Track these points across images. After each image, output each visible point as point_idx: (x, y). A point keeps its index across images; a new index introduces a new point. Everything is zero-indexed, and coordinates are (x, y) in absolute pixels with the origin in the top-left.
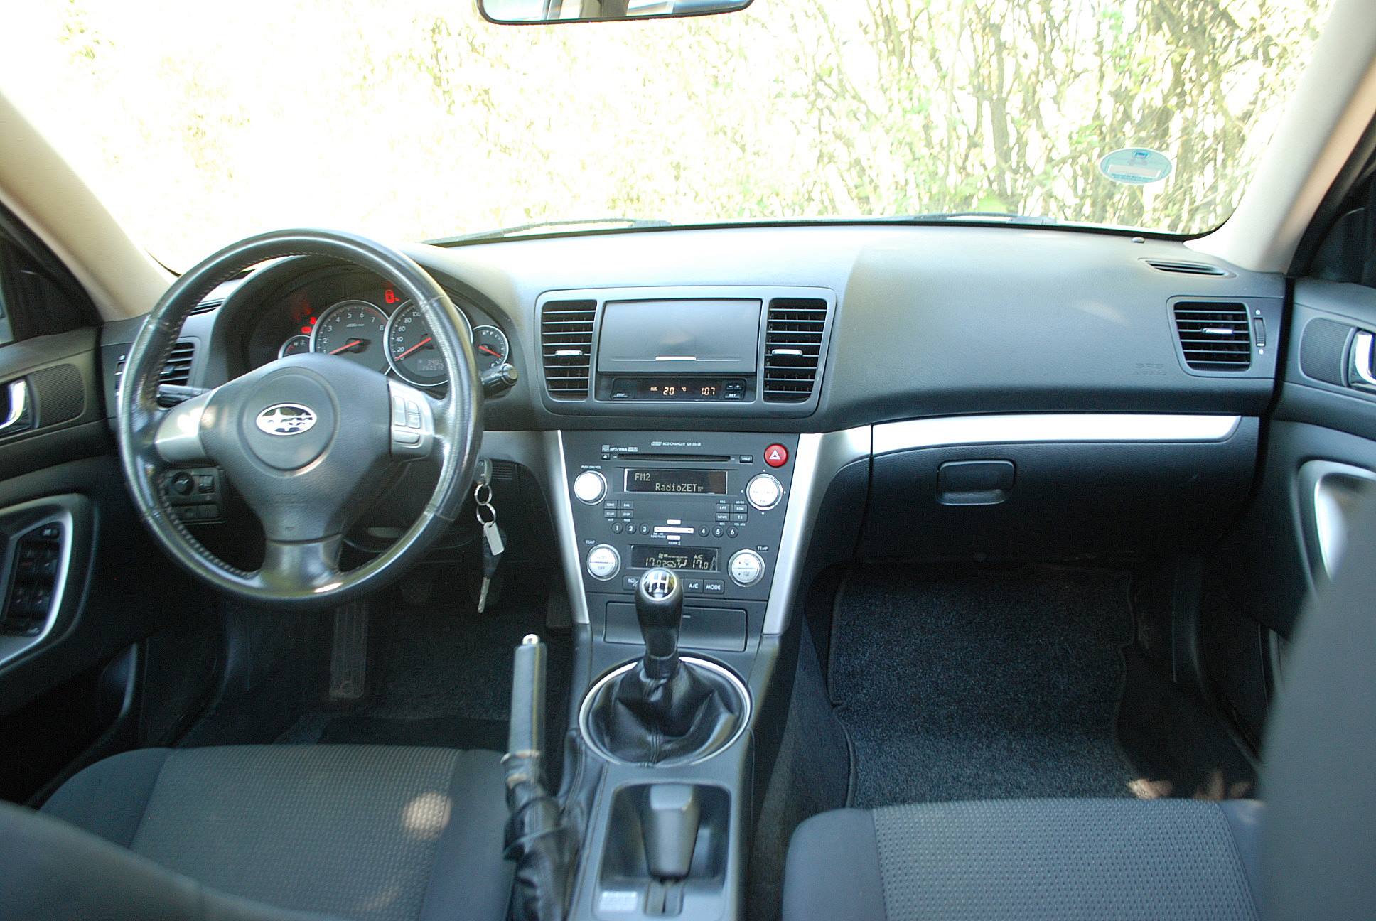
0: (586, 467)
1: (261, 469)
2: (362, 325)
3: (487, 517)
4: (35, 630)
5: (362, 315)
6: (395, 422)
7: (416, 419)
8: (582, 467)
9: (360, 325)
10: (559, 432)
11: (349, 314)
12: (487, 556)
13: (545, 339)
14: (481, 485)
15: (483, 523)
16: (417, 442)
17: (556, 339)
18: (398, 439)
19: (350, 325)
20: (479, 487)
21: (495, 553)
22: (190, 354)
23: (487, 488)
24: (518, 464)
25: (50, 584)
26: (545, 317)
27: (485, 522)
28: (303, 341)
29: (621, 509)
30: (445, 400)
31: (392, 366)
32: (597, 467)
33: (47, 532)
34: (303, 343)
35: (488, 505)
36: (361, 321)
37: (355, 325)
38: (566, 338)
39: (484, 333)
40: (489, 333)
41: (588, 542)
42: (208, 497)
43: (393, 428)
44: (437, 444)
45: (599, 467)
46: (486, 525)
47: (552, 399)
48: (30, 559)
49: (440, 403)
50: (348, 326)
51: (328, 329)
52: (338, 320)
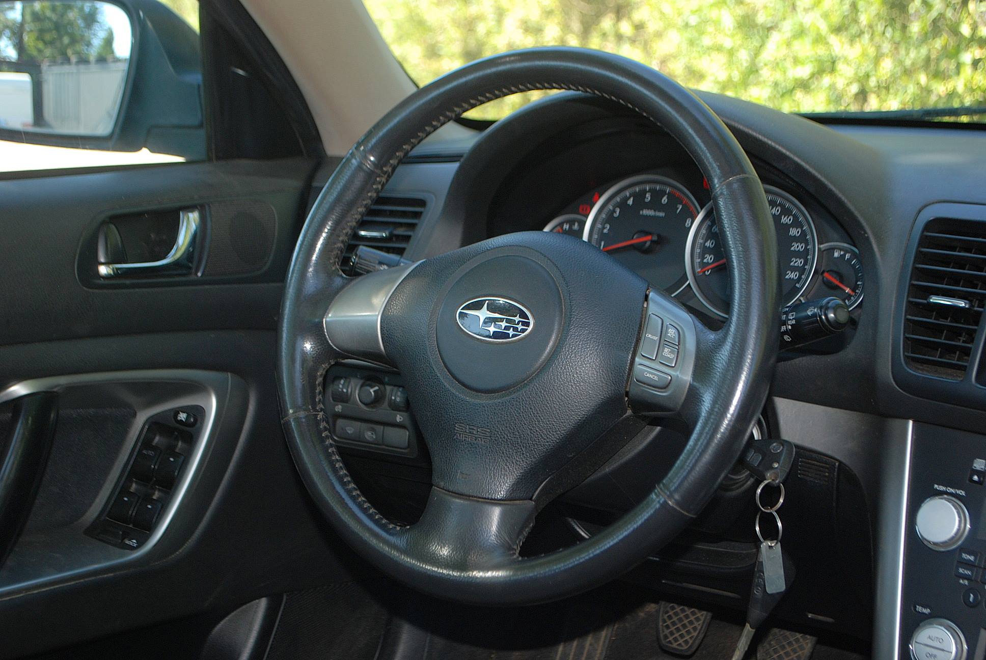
0: (942, 488)
1: (447, 383)
2: (663, 214)
3: (770, 532)
4: (133, 543)
5: (665, 200)
6: (642, 350)
7: (672, 352)
8: (936, 486)
9: (658, 213)
10: (911, 423)
11: (648, 195)
12: (757, 593)
13: (918, 273)
14: (770, 481)
15: (762, 540)
16: (665, 387)
17: (938, 277)
18: (641, 379)
19: (645, 212)
20: (766, 482)
21: (770, 590)
22: (418, 215)
23: (779, 487)
24: (840, 462)
25: (170, 486)
26: (924, 241)
27: (765, 539)
28: (576, 224)
29: (984, 568)
30: (720, 333)
31: (690, 280)
32: (959, 492)
33: (182, 416)
34: (576, 227)
35: (775, 514)
36: (661, 208)
37: (652, 213)
38: (955, 279)
39: (836, 255)
40: (845, 255)
41: (919, 608)
43: (638, 360)
44: (693, 396)
45: (963, 493)
46: (765, 544)
47: (908, 370)
48: (155, 448)
49: (712, 336)
50: (641, 212)
51: (614, 211)
52: (630, 202)
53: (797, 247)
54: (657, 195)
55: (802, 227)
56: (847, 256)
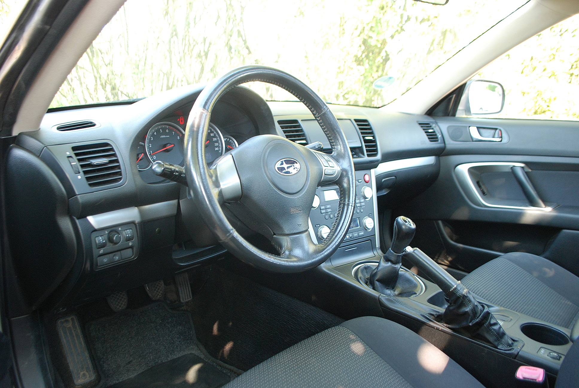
2: (168, 136)
5: (167, 131)
7: (331, 163)
9: (167, 136)
11: (161, 130)
16: (334, 174)
18: (326, 173)
19: (162, 137)
29: (325, 209)
36: (166, 134)
37: (164, 136)
42: (130, 243)
43: (324, 168)
50: (161, 137)
51: (151, 138)
52: (155, 134)
53: (215, 139)
54: (164, 130)
55: (214, 133)
56: (228, 139)
